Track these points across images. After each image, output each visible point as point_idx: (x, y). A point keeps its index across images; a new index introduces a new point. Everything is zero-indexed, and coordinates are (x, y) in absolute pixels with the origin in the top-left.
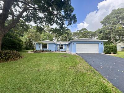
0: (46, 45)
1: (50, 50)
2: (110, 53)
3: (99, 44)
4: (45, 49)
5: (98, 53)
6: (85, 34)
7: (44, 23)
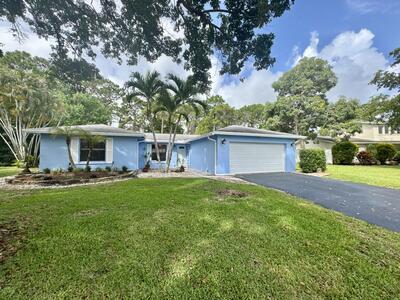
0: (103, 145)
1: (125, 169)
2: (315, 171)
3: (285, 144)
4: (94, 165)
5: (283, 171)
6: (221, 113)
7: (97, 44)
